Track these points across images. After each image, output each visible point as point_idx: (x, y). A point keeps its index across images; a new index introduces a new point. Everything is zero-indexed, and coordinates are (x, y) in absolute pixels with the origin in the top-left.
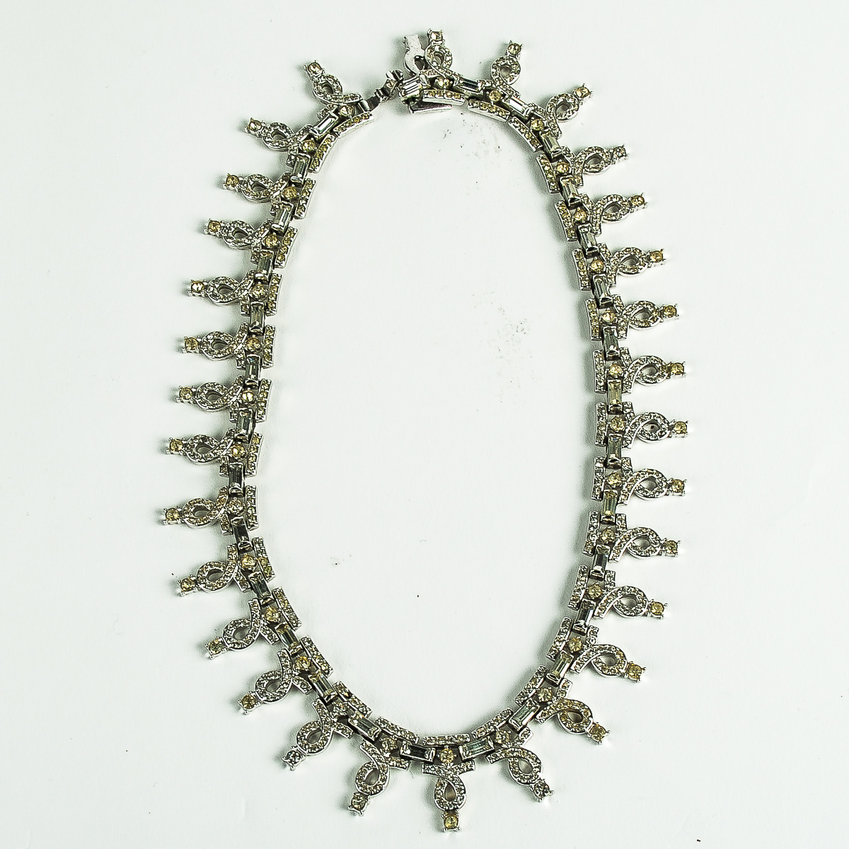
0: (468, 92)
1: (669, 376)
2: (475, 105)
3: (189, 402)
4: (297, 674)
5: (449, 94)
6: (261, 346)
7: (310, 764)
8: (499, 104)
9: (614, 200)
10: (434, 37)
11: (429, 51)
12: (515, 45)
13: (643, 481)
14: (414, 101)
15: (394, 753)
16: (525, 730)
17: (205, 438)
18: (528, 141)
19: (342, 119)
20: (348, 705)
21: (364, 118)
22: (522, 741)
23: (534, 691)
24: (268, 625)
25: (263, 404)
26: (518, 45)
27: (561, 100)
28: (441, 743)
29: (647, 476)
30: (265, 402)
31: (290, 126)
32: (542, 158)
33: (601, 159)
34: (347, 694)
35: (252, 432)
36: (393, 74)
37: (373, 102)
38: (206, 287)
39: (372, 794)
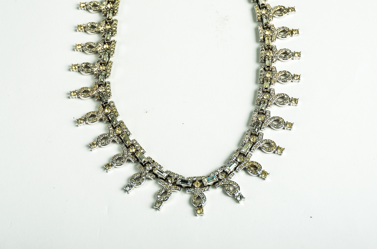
1: (292, 35)
3: (80, 51)
4: (130, 154)
6: (112, 27)
7: (136, 191)
13: (281, 75)
15: (174, 184)
16: (232, 173)
17: (87, 64)
20: (153, 165)
22: (231, 178)
23: (236, 158)
24: (117, 136)
25: (113, 49)
28: (194, 179)
29: (283, 73)
30: (114, 49)
34: (152, 161)
35: (108, 61)
38: (86, 5)
39: (164, 201)
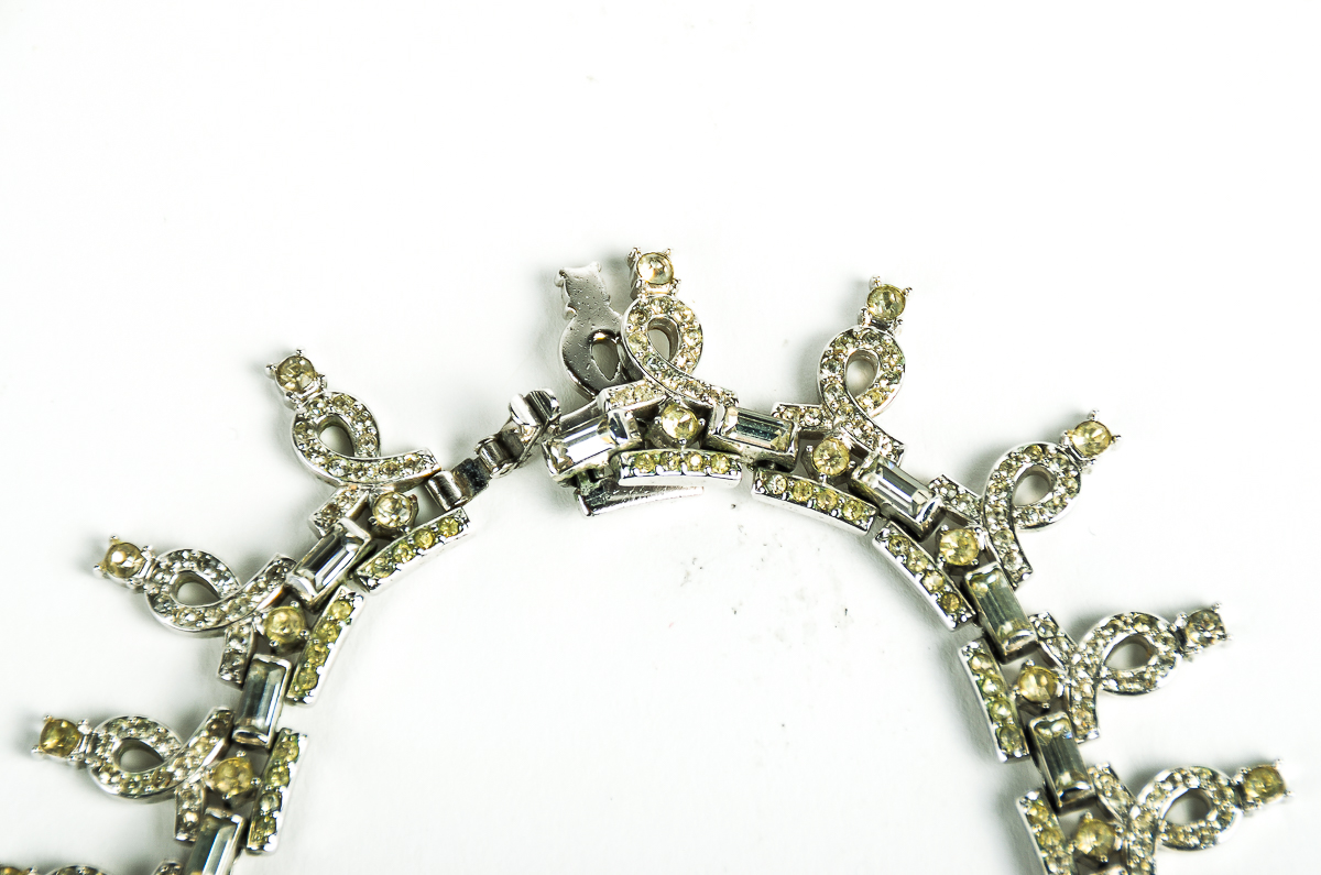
0: (752, 447)
2: (773, 485)
5: (696, 460)
8: (844, 480)
9: (1194, 783)
10: (646, 272)
11: (634, 317)
12: (888, 291)
14: (594, 480)
18: (933, 600)
19: (383, 536)
21: (445, 529)
26: (894, 290)
27: (1027, 464)
31: (229, 558)
32: (976, 653)
33: (1152, 651)
36: (529, 400)
37: (473, 476)
